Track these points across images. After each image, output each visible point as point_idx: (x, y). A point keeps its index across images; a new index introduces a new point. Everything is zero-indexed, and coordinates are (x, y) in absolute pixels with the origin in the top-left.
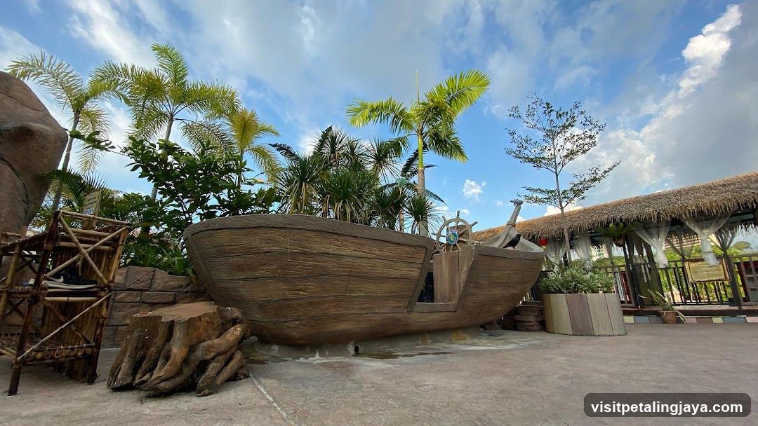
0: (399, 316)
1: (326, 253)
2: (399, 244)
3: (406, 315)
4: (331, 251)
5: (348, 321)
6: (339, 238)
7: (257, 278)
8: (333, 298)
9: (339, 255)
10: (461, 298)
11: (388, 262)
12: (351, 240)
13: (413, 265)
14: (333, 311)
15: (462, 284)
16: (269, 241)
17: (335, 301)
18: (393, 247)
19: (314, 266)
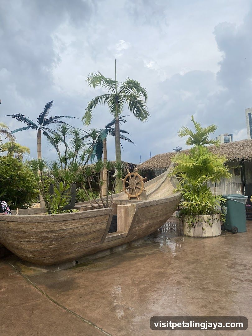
0: (96, 246)
1: (61, 230)
2: (96, 217)
3: (101, 245)
4: (63, 228)
5: (71, 254)
6: (66, 222)
7: (29, 242)
8: (64, 246)
9: (67, 229)
10: (130, 230)
11: (91, 226)
12: (72, 221)
13: (103, 224)
14: (64, 251)
15: (130, 224)
16: (34, 228)
17: (65, 247)
18: (92, 219)
19: (55, 235)
